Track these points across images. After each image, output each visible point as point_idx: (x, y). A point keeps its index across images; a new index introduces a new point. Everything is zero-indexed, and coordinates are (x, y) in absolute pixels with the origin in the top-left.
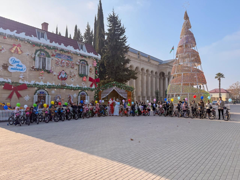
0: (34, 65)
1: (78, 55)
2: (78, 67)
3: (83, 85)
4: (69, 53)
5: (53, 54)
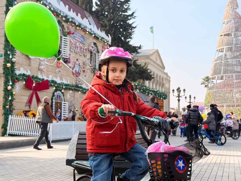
2: (90, 55)
4: (84, 31)
5: (70, 32)
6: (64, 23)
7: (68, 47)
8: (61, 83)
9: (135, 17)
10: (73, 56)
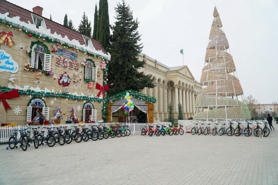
1: (84, 52)
2: (83, 69)
3: (89, 94)
4: (73, 50)
5: (54, 50)
6: (45, 43)
7: (50, 62)
8: (42, 92)
10: (60, 69)
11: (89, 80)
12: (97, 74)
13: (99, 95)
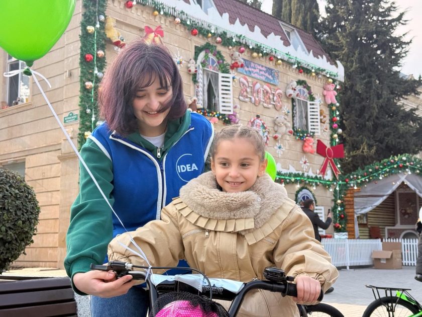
0: (195, 98)
1: (292, 64)
2: (290, 105)
3: (305, 167)
4: (271, 60)
5: (237, 63)
6: (220, 48)
7: (231, 92)
9: (405, 21)
10: (247, 109)
11: (303, 132)
12: (319, 117)
13: (323, 171)
